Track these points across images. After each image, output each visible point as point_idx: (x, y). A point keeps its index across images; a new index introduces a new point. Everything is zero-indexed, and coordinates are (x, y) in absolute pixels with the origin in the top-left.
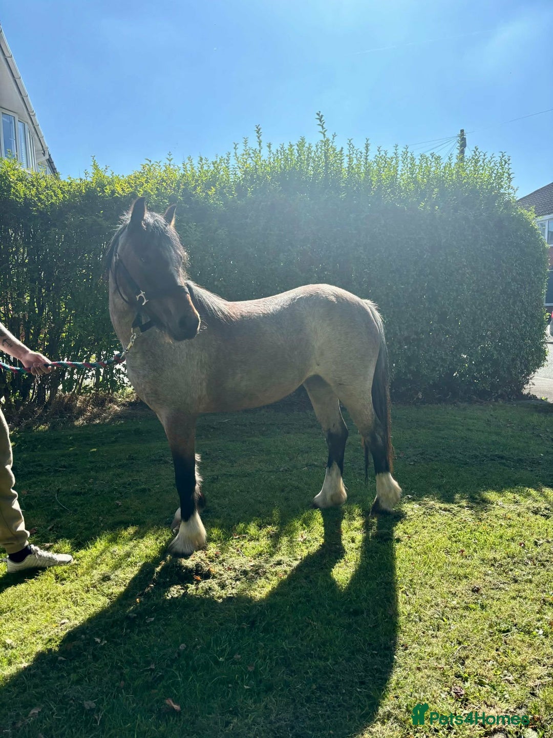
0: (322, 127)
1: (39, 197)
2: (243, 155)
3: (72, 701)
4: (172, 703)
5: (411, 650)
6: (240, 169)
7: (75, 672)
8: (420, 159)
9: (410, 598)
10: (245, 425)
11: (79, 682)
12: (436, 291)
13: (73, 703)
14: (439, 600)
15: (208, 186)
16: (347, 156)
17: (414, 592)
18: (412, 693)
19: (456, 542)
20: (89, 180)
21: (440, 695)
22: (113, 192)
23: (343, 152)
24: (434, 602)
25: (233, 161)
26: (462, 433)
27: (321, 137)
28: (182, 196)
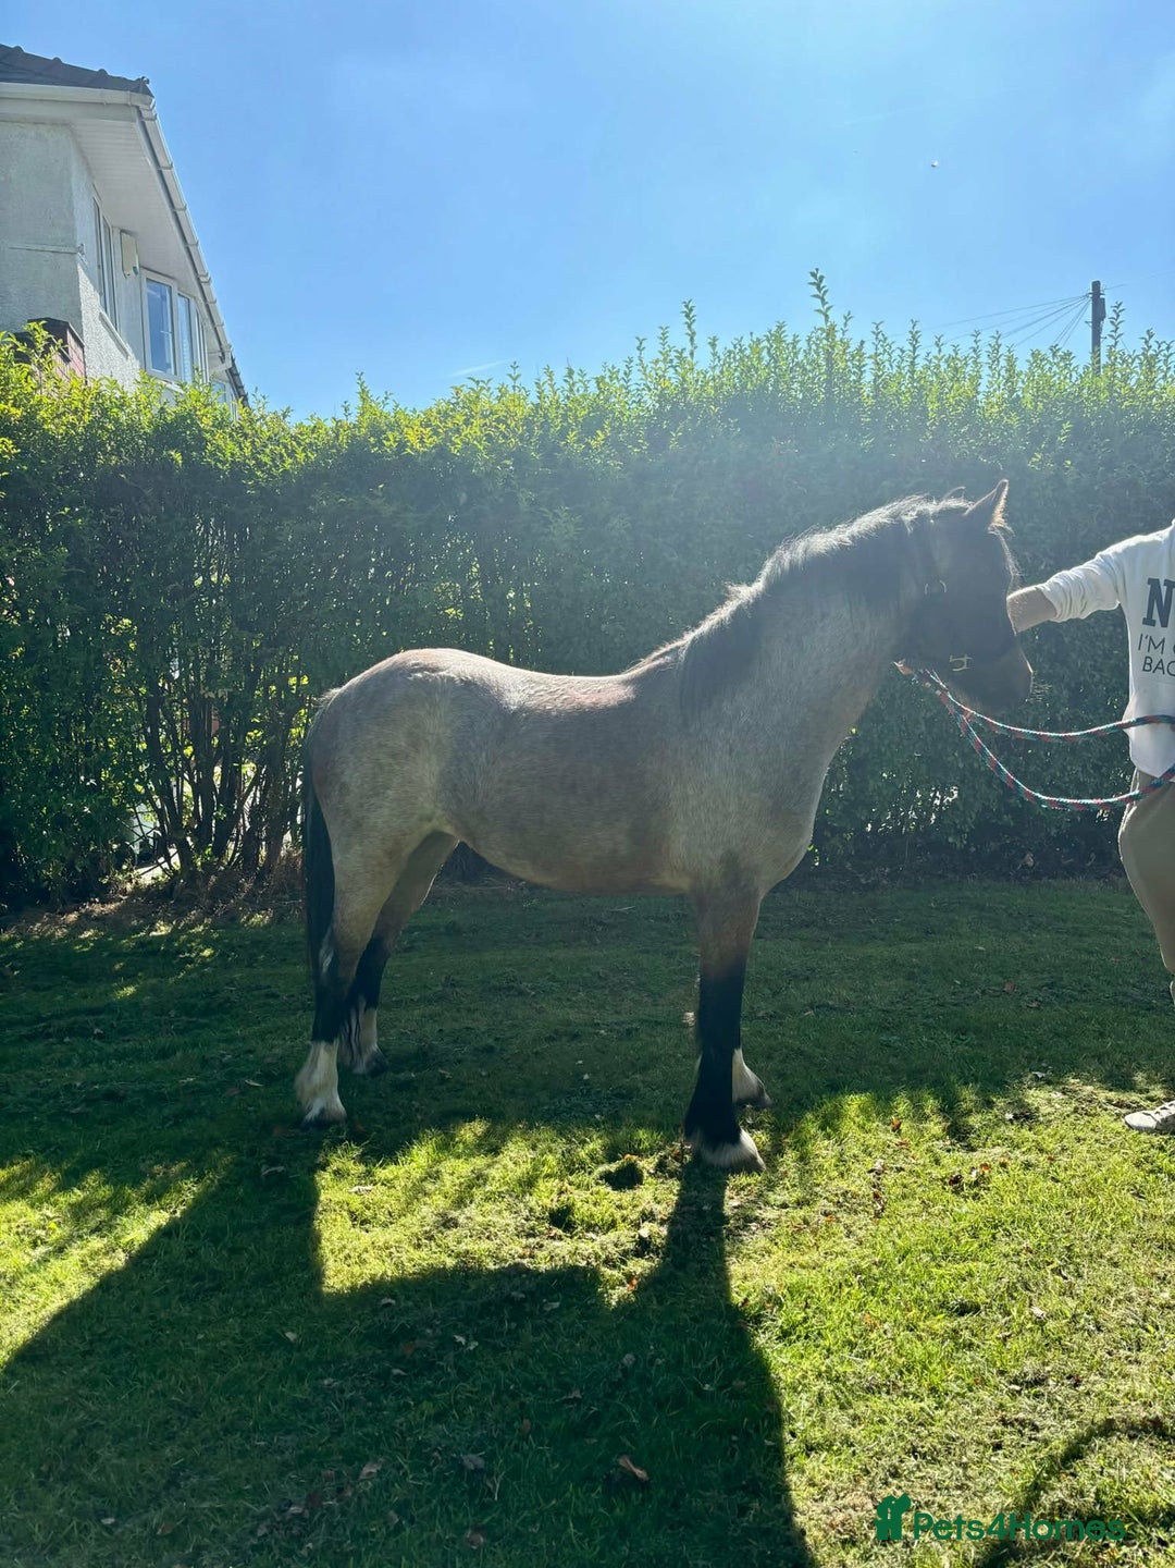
0: (823, 300)
1: (257, 459)
2: (657, 361)
3: (436, 1454)
4: (632, 1466)
5: (1089, 1386)
6: (650, 390)
7: (429, 1399)
8: (1028, 361)
9: (1071, 1285)
10: (667, 919)
11: (439, 1417)
12: (1066, 640)
13: (440, 1458)
14: (1133, 1290)
15: (589, 427)
16: (870, 357)
17: (1077, 1271)
18: (1102, 1468)
19: (1152, 1171)
20: (353, 419)
21: (1160, 1474)
22: (402, 445)
23: (863, 350)
24: (1123, 1293)
25: (636, 376)
26: (1132, 942)
27: (820, 322)
28: (537, 451)
